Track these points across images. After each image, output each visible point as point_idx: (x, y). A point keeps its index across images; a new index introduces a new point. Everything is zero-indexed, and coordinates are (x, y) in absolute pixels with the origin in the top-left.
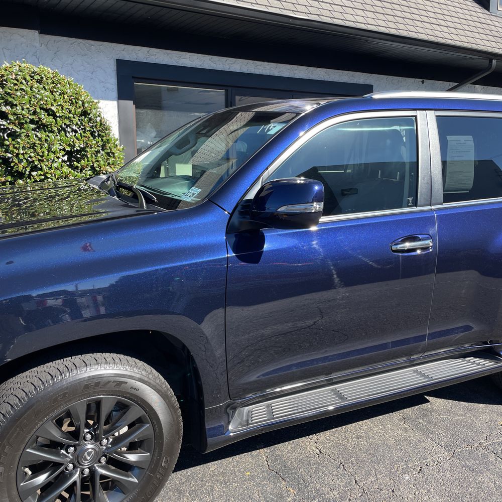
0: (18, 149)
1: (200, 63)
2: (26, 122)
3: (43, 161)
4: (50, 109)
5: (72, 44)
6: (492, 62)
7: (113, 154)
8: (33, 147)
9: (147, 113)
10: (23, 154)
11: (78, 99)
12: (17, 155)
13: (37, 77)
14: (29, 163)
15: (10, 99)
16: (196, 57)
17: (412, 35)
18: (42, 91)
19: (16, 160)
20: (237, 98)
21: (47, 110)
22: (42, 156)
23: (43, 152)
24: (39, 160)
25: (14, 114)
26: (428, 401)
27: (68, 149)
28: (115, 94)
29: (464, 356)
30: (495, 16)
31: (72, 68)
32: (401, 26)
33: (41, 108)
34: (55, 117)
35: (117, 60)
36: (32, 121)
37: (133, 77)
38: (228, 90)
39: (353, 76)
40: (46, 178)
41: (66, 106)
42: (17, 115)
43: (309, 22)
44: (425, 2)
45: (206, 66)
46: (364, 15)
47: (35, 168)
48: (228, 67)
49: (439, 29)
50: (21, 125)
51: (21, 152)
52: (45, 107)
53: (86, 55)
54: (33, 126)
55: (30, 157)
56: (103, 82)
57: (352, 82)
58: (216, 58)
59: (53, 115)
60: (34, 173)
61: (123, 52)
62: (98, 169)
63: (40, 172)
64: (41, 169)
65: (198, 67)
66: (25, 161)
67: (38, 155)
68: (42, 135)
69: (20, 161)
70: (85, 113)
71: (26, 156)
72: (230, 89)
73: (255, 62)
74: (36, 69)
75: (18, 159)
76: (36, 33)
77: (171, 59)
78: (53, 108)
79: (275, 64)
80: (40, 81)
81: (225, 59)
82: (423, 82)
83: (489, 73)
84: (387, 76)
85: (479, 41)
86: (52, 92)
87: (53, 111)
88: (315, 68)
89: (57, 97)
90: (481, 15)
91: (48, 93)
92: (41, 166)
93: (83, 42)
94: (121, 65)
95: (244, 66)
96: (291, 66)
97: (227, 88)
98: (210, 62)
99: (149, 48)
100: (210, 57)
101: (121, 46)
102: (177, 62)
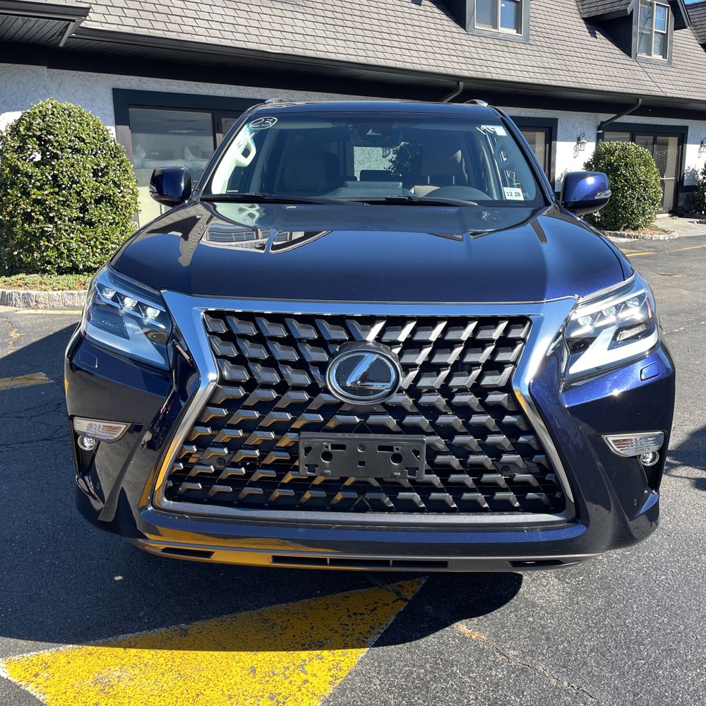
0: (62, 167)
1: (188, 90)
2: (66, 147)
3: (80, 176)
5: (73, 76)
7: (127, 171)
8: (72, 166)
9: (142, 137)
10: (66, 172)
11: (99, 129)
12: (62, 173)
14: (70, 178)
15: (52, 130)
16: (183, 84)
17: (380, 62)
18: (74, 124)
19: (61, 176)
20: (224, 120)
21: (79, 138)
22: (79, 173)
23: (80, 170)
24: (78, 176)
25: (57, 141)
27: (95, 167)
28: (113, 119)
30: (472, 35)
32: (370, 54)
33: (76, 137)
34: (85, 143)
35: (112, 88)
36: (70, 147)
37: (128, 104)
40: (83, 189)
41: (92, 134)
42: (59, 142)
45: (192, 92)
46: (335, 44)
47: (74, 182)
48: (213, 92)
49: (409, 54)
50: (62, 150)
51: (64, 169)
53: (86, 85)
55: (71, 173)
56: (102, 109)
58: (201, 84)
59: (83, 140)
60: (74, 186)
61: (118, 82)
62: (118, 183)
63: (78, 185)
64: (78, 183)
65: (186, 93)
67: (77, 171)
68: (78, 156)
69: (65, 177)
70: (105, 140)
71: (69, 173)
72: (215, 112)
73: (238, 86)
76: (45, 68)
77: (162, 86)
78: (83, 136)
80: (69, 115)
81: (211, 84)
83: (457, 94)
85: (448, 64)
86: (81, 124)
87: (83, 138)
89: (85, 128)
90: (456, 35)
91: (77, 125)
92: (79, 181)
93: (82, 74)
94: (118, 94)
95: (227, 91)
96: (273, 89)
97: (213, 111)
98: (196, 88)
99: (140, 78)
100: (196, 83)
101: (116, 77)
102: (167, 89)
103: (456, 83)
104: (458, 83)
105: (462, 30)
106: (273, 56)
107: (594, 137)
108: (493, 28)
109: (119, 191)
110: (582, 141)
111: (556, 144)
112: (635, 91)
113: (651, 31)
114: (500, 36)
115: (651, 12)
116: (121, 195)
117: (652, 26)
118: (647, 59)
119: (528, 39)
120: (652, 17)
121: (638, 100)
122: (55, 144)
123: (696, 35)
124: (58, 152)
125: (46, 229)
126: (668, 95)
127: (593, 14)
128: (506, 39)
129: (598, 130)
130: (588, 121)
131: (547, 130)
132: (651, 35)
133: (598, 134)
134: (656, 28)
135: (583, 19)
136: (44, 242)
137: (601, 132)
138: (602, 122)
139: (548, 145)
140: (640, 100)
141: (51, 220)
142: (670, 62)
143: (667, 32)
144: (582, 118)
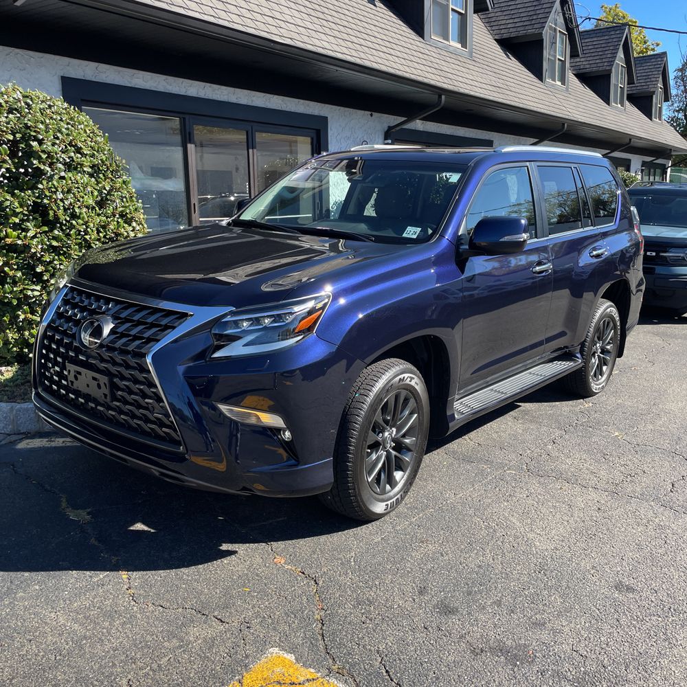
1: (155, 85)
5: (7, 55)
6: (441, 98)
15: (32, 134)
16: (149, 77)
20: (196, 128)
26: (520, 406)
29: (551, 361)
35: (62, 77)
37: (82, 100)
38: (184, 119)
39: (307, 106)
40: (87, 227)
43: (288, 48)
45: (161, 89)
48: (184, 90)
53: (24, 69)
58: (171, 79)
59: (80, 151)
61: (68, 68)
63: (80, 221)
72: (187, 117)
73: (212, 85)
77: (123, 78)
78: (80, 144)
79: (232, 89)
81: (181, 80)
82: (371, 115)
83: (438, 109)
84: (339, 107)
87: (79, 148)
93: (20, 52)
94: (67, 83)
95: (201, 90)
96: (249, 91)
97: (182, 116)
98: (165, 84)
99: (97, 64)
100: (165, 77)
101: (66, 60)
102: (130, 83)
103: (437, 96)
104: (440, 96)
105: (421, 40)
108: (444, 39)
109: (131, 228)
113: (555, 56)
114: (451, 49)
115: (555, 37)
117: (555, 53)
118: (553, 85)
120: (555, 43)
121: (564, 124)
122: (44, 156)
124: (46, 168)
125: (29, 293)
127: (505, 36)
128: (454, 53)
131: (313, 134)
132: (555, 62)
134: (559, 55)
135: (496, 40)
136: (25, 313)
140: (566, 125)
141: (38, 278)
143: (565, 59)
144: (509, 141)
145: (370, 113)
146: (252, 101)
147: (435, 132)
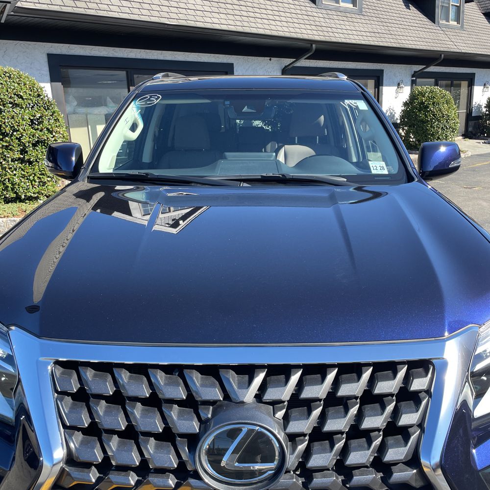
0: (4, 119)
1: (106, 53)
2: (7, 103)
3: (19, 126)
4: (19, 94)
5: (15, 45)
7: (58, 120)
8: (13, 117)
10: (8, 122)
11: (34, 87)
12: (4, 123)
13: (8, 75)
14: (11, 127)
16: (103, 49)
18: (13, 84)
20: (135, 76)
21: (17, 95)
22: (19, 123)
23: (19, 121)
24: (17, 125)
27: (32, 118)
28: (48, 78)
30: (320, 8)
31: (17, 61)
33: (15, 94)
34: (23, 99)
35: (48, 54)
36: (11, 103)
37: (61, 66)
39: (218, 57)
40: (22, 135)
41: (28, 92)
43: (178, 27)
44: (266, 1)
45: (111, 55)
46: (219, 17)
47: (14, 131)
48: (126, 54)
49: (274, 24)
50: (4, 105)
51: (6, 121)
52: (16, 93)
54: (11, 105)
55: (12, 124)
56: (39, 70)
57: (217, 62)
58: (117, 49)
59: (21, 97)
60: (15, 133)
61: (51, 49)
62: (51, 130)
63: (18, 133)
64: (18, 131)
65: (105, 56)
66: (9, 126)
67: (17, 122)
68: (17, 110)
69: (7, 126)
70: (39, 96)
71: (10, 123)
72: (129, 70)
73: (146, 50)
74: (6, 70)
75: (5, 125)
77: (86, 51)
78: (21, 94)
79: (160, 51)
80: (10, 77)
81: (124, 49)
82: (270, 60)
83: (311, 53)
84: (243, 57)
85: (304, 31)
86: (19, 84)
87: (21, 95)
88: (190, 53)
89: (23, 87)
90: (309, 9)
91: (16, 85)
92: (19, 129)
93: (22, 43)
94: (51, 57)
95: (138, 54)
97: (127, 70)
98: (113, 52)
101: (49, 44)
103: (310, 45)
104: (312, 45)
105: (313, 5)
106: (171, 27)
107: (410, 83)
109: (52, 136)
110: (401, 86)
111: (382, 89)
112: (439, 49)
113: (449, 4)
114: (341, 9)
116: (53, 139)
117: (450, 0)
118: (446, 25)
119: (361, 11)
121: (441, 55)
123: (479, 6)
126: (463, 51)
128: (346, 11)
129: (412, 77)
130: (405, 71)
131: (376, 78)
132: (449, 6)
133: (412, 80)
134: (452, 2)
137: (414, 78)
138: (415, 72)
139: (376, 89)
140: (443, 55)
142: (462, 27)
143: (460, 5)
144: (401, 69)
145: (269, 58)
146: (175, 57)
147: (328, 67)
